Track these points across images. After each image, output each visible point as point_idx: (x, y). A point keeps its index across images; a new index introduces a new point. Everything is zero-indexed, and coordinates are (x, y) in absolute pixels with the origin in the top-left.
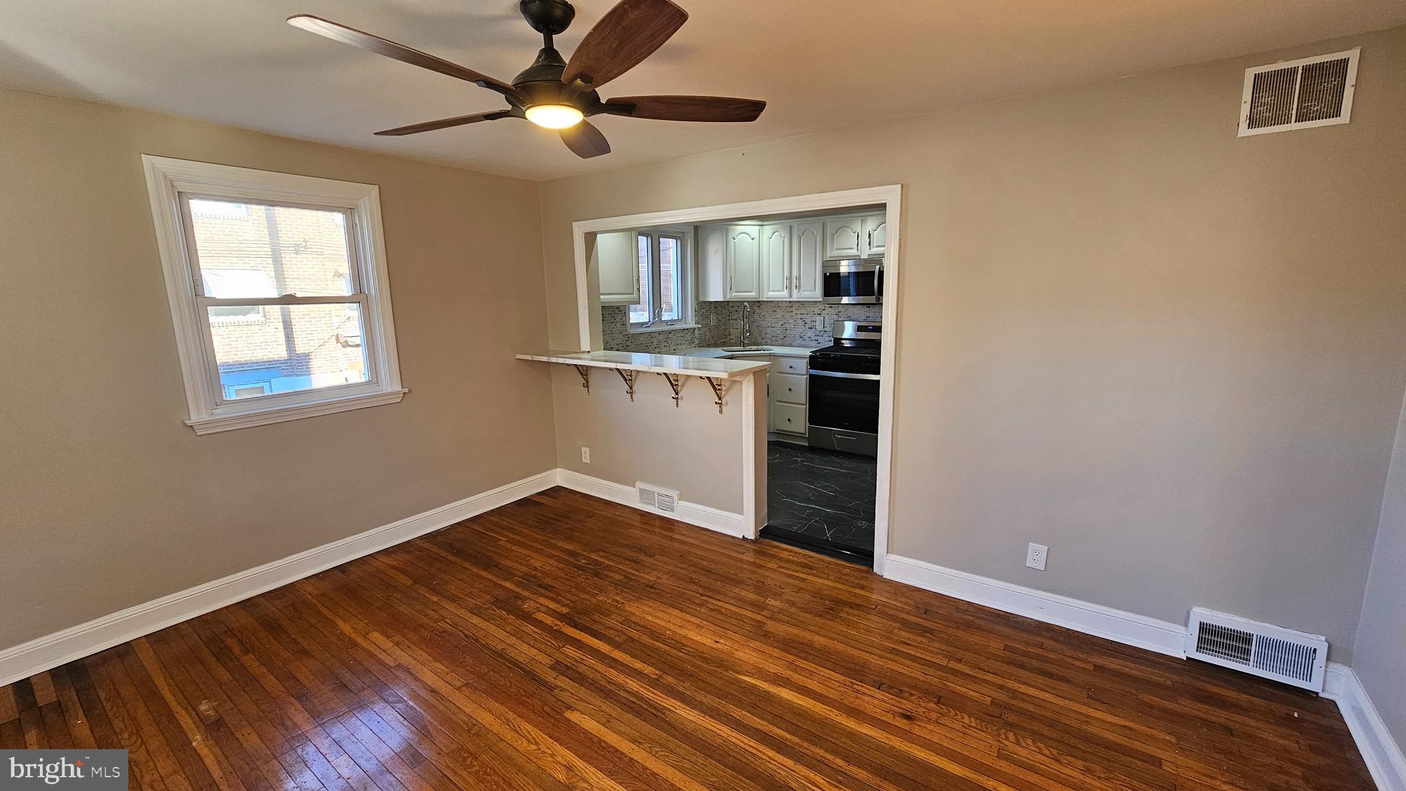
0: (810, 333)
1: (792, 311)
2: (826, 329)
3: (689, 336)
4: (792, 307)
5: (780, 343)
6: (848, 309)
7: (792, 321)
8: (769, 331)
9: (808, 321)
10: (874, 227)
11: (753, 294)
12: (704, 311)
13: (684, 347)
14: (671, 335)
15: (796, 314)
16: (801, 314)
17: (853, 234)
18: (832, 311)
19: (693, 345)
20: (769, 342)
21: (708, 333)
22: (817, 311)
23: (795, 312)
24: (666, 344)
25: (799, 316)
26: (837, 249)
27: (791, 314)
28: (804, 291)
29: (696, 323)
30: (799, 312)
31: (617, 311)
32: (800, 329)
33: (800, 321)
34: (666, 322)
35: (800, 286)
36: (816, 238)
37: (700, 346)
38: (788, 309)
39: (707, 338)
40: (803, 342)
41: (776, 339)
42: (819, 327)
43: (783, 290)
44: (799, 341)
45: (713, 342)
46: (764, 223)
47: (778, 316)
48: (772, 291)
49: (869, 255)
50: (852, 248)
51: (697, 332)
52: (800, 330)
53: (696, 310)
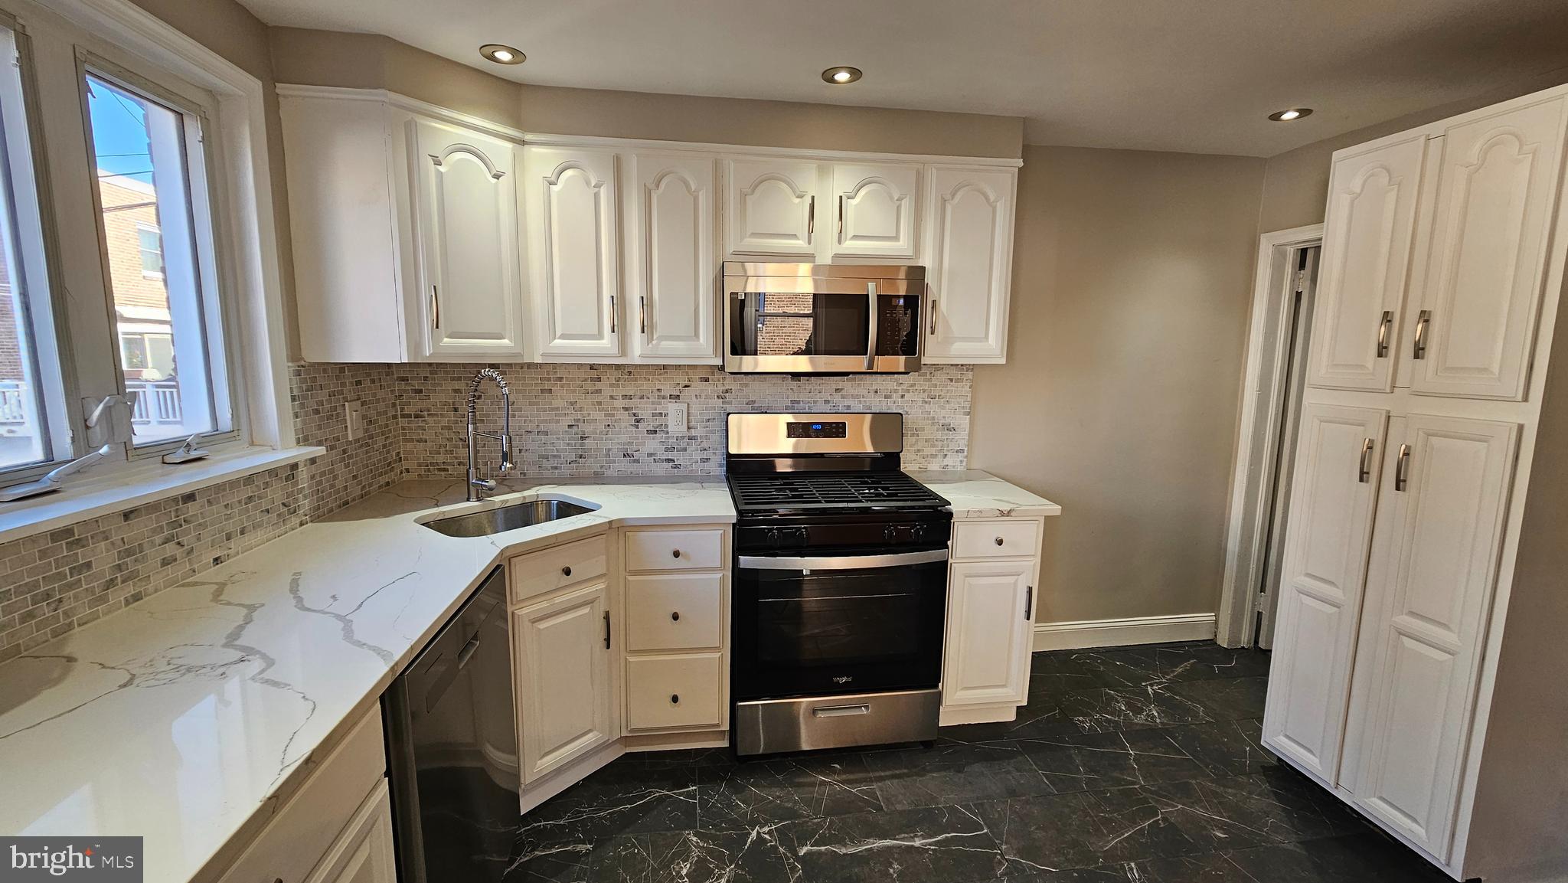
0: (653, 445)
1: (599, 391)
2: (693, 432)
3: (276, 493)
4: (599, 379)
5: (566, 471)
6: (747, 385)
7: (598, 415)
8: (532, 443)
9: (645, 411)
10: (850, 188)
11: (506, 342)
12: (323, 395)
13: (261, 534)
14: (192, 508)
15: (612, 397)
16: (625, 397)
17: (797, 200)
18: (708, 388)
19: (295, 521)
20: (532, 471)
21: (340, 469)
22: (668, 389)
23: (607, 391)
24: (170, 549)
25: (620, 403)
26: (754, 235)
27: (597, 398)
28: (662, 338)
29: (298, 447)
30: (619, 392)
32: (623, 434)
33: (625, 415)
34: (163, 453)
35: (652, 326)
36: (696, 199)
37: (321, 515)
38: (590, 386)
39: (340, 484)
40: (634, 468)
41: (553, 462)
42: (676, 425)
43: (600, 336)
44: (623, 466)
45: (358, 491)
46: (529, 137)
47: (558, 403)
48: (563, 337)
49: (836, 256)
50: (794, 236)
51: (303, 474)
52: (624, 438)
53: (293, 399)
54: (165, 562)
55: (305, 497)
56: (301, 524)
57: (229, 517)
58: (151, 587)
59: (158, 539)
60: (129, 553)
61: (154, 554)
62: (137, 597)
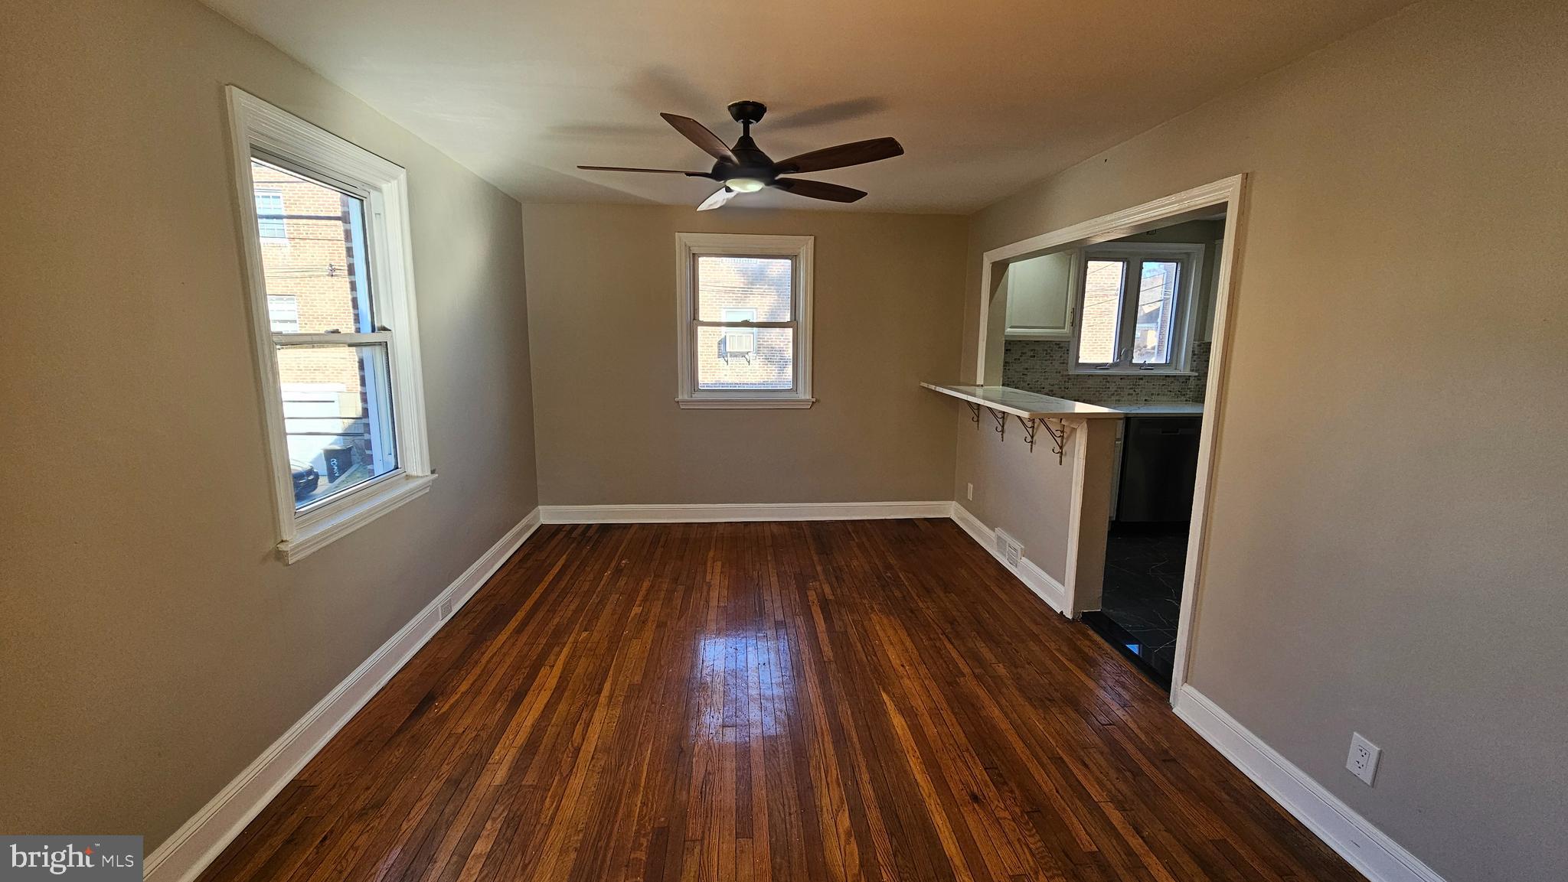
13: (1165, 398)
14: (1141, 382)
19: (1183, 398)
24: (1131, 391)
29: (1192, 371)
31: (1056, 348)
34: (1140, 366)
53: (1194, 354)
54: (1129, 394)
55: (1191, 391)
56: (1186, 401)
57: (1154, 388)
58: (1123, 399)
59: (1129, 387)
60: (1120, 388)
61: (1127, 391)
62: (1119, 401)
